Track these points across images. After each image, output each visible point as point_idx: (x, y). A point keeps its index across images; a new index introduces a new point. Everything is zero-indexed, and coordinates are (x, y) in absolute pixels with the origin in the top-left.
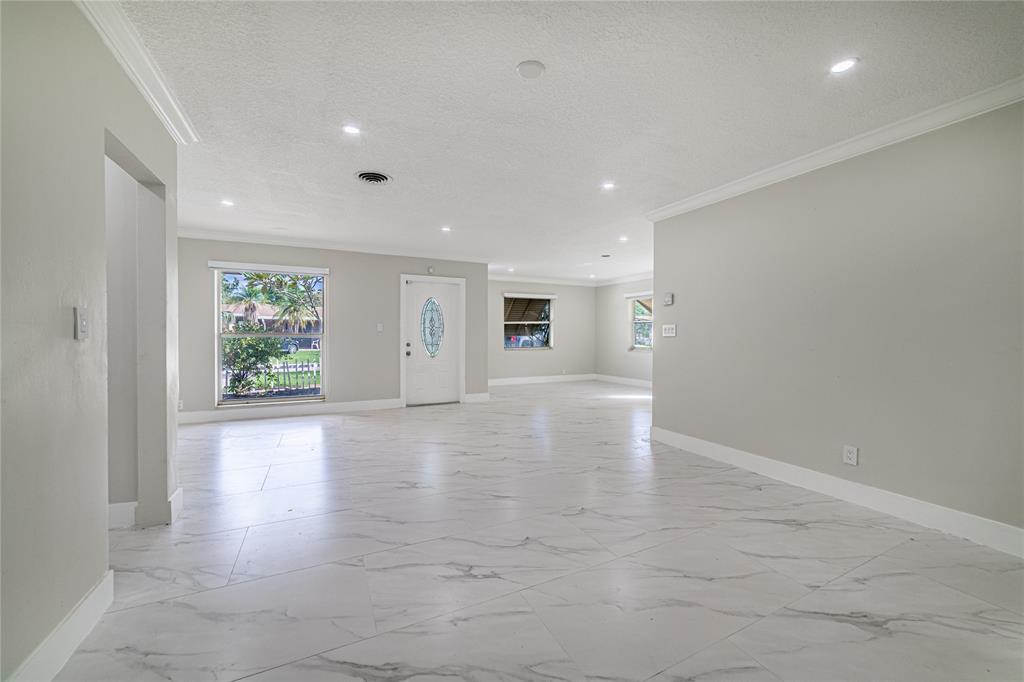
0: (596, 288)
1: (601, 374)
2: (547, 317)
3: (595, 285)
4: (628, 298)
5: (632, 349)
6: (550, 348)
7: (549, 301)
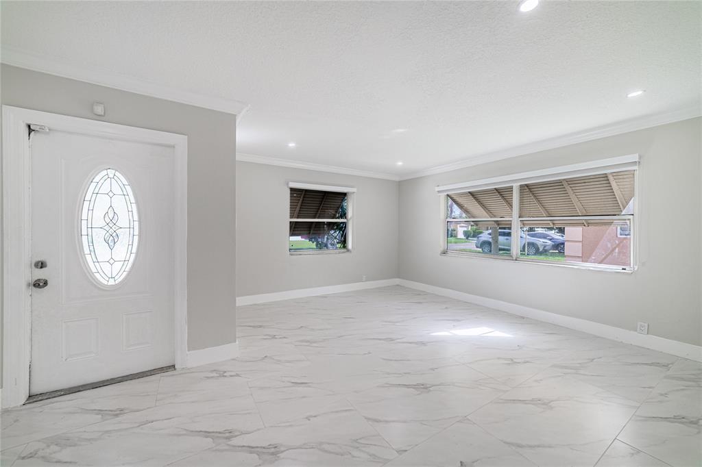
0: (399, 182)
1: (403, 278)
2: (344, 215)
3: (397, 179)
4: (439, 192)
5: (444, 253)
6: (348, 251)
7: (345, 194)
